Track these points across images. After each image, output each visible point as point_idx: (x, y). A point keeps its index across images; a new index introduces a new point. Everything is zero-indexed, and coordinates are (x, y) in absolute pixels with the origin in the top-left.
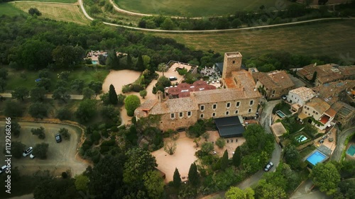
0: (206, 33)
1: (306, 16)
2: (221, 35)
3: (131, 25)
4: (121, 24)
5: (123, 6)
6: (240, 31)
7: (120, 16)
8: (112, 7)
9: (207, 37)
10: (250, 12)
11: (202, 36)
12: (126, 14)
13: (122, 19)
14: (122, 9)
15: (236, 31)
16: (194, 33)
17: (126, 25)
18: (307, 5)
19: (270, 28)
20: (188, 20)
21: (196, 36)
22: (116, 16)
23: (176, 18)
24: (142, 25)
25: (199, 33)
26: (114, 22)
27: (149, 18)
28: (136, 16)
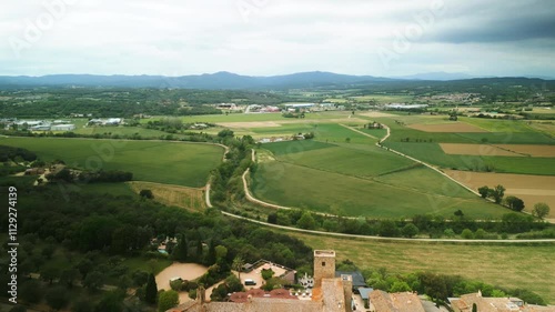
0: (361, 240)
1: (532, 233)
2: (383, 244)
3: (258, 218)
4: (245, 216)
5: (259, 195)
6: (414, 243)
7: (249, 207)
8: (244, 195)
9: (360, 246)
10: (437, 218)
11: (353, 242)
12: (258, 205)
13: (252, 210)
14: (256, 198)
15: (409, 242)
16: (343, 238)
17: (251, 218)
18: (540, 217)
19: (466, 244)
20: (340, 219)
21: (344, 241)
22: (246, 206)
23: (323, 215)
24: (272, 219)
25: (351, 238)
26: (237, 214)
27: (285, 212)
28: (271, 208)
